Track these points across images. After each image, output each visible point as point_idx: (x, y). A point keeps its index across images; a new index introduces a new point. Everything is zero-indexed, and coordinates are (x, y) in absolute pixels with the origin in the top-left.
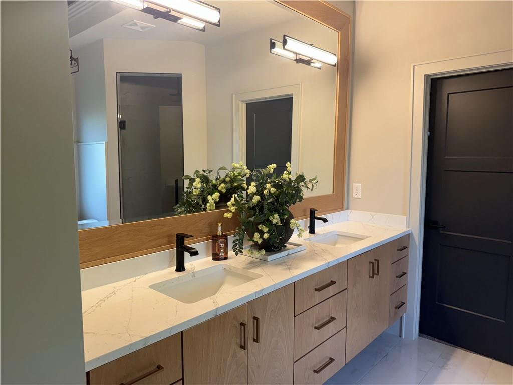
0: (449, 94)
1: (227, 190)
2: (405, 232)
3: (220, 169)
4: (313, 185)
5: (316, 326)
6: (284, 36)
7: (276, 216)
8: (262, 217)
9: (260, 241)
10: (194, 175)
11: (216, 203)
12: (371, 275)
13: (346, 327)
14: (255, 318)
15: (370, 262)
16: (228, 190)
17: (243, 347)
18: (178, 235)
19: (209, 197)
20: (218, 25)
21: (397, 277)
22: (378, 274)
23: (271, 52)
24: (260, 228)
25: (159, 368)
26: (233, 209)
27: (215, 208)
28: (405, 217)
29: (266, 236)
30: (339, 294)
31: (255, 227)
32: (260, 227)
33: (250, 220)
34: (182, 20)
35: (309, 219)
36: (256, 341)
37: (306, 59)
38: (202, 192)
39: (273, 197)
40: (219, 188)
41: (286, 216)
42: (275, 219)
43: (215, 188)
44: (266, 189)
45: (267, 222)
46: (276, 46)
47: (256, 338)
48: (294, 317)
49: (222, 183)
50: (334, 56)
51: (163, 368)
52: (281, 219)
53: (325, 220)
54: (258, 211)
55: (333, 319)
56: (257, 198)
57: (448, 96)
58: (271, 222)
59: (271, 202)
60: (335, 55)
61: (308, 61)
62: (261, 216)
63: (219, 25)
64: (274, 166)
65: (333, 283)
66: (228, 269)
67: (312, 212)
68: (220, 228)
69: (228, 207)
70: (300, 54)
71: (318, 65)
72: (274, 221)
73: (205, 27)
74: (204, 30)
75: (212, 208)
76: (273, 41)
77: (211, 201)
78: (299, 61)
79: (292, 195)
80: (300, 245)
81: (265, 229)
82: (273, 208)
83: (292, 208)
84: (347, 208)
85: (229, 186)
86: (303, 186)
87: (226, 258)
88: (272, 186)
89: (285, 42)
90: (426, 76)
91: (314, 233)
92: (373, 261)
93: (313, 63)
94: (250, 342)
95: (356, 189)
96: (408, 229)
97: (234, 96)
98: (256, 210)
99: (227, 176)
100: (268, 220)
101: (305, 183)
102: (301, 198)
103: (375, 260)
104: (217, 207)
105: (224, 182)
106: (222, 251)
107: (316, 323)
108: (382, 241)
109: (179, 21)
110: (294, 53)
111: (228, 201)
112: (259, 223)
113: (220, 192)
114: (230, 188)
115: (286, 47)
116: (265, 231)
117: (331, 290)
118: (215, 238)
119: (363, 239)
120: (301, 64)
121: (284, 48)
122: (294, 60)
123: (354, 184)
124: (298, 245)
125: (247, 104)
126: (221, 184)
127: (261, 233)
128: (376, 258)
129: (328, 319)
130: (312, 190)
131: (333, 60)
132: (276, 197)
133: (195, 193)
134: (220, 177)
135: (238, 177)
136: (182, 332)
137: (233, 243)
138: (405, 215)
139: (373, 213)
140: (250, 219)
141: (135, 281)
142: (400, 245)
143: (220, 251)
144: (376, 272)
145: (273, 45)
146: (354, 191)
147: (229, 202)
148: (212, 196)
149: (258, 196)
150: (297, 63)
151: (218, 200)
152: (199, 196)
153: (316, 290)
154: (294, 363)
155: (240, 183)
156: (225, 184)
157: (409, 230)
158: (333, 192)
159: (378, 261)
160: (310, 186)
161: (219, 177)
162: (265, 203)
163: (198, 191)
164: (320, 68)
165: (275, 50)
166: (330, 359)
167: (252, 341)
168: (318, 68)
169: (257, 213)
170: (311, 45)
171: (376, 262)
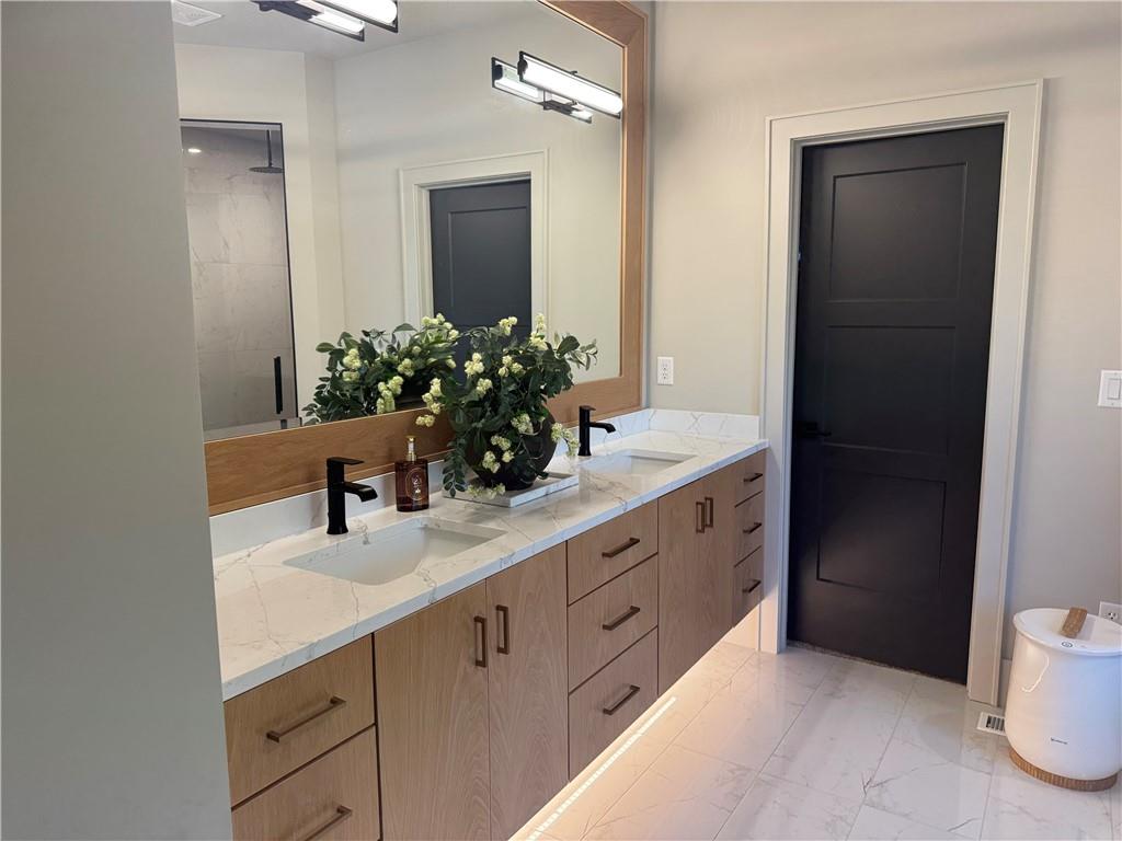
0: (835, 178)
1: (416, 372)
2: (756, 446)
3: (398, 329)
4: (588, 358)
5: (606, 624)
6: (522, 53)
7: (526, 417)
8: (498, 422)
9: (496, 468)
10: (340, 344)
11: (396, 398)
12: (700, 528)
13: (657, 626)
14: (499, 608)
15: (697, 503)
16: (418, 372)
17: (482, 663)
18: (330, 462)
19: (381, 386)
20: (394, 28)
21: (745, 532)
22: (711, 525)
23: (494, 86)
24: (494, 443)
25: (335, 702)
26: (435, 407)
27: (394, 408)
28: (758, 417)
29: (507, 457)
30: (643, 564)
31: (484, 441)
32: (495, 440)
33: (475, 428)
34: (319, 16)
35: (578, 427)
36: (504, 650)
37: (564, 101)
38: (362, 377)
39: (515, 381)
40: (400, 369)
41: (543, 418)
42: (524, 424)
43: (390, 369)
44: (502, 365)
45: (508, 430)
46: (504, 73)
47: (502, 646)
48: (568, 606)
49: (406, 357)
50: (617, 98)
51: (343, 701)
52: (533, 425)
53: (610, 429)
54: (489, 409)
55: (635, 610)
56: (485, 384)
57: (835, 181)
58: (516, 430)
59: (512, 392)
60: (619, 95)
61: (567, 105)
62: (496, 418)
63: (395, 30)
64: (514, 320)
65: (634, 542)
66: (433, 526)
67: (584, 413)
68: (411, 446)
69: (424, 404)
70: (551, 92)
71: (586, 114)
72: (522, 428)
73: (362, 31)
74: (360, 37)
75: (388, 409)
76: (497, 63)
77: (386, 393)
78: (547, 105)
79: (555, 378)
80: (568, 476)
81: (505, 444)
82: (518, 403)
83: (551, 404)
84: (648, 407)
85: (420, 363)
86: (570, 359)
87: (425, 507)
88: (515, 360)
89: (522, 66)
90: (794, 142)
91: (589, 454)
92: (703, 501)
93: (577, 110)
94: (492, 655)
95: (664, 368)
96: (762, 440)
97: (401, 173)
98: (483, 407)
99: (413, 342)
100: (509, 426)
101: (573, 355)
102: (569, 384)
103: (706, 499)
104: (399, 406)
105: (409, 354)
106: (418, 491)
107: (605, 619)
108: (718, 464)
109: (314, 19)
110: (540, 88)
111: (424, 394)
112: (493, 434)
113: (402, 375)
114: (421, 367)
115: (525, 77)
116: (504, 449)
117: (631, 556)
118: (401, 468)
119: (679, 462)
120: (551, 112)
121: (521, 80)
122: (540, 103)
123: (660, 358)
124: (564, 477)
125: (431, 191)
126: (402, 360)
127: (498, 452)
128: (708, 496)
129: (626, 610)
130: (587, 368)
131: (615, 104)
132: (523, 382)
133: (348, 379)
134: (399, 345)
135: (436, 346)
136: (373, 634)
137: (444, 473)
138: (758, 414)
139: (697, 414)
140: (474, 425)
141: (249, 556)
142: (749, 471)
143: (412, 491)
144: (708, 523)
145: (497, 72)
146: (660, 371)
147: (427, 394)
148: (386, 382)
149: (487, 380)
150: (545, 108)
151: (399, 391)
152: (356, 386)
153: (604, 555)
154: (569, 694)
155: (441, 357)
156: (411, 359)
157: (765, 443)
158: (621, 374)
159: (711, 500)
160: (584, 359)
161: (395, 346)
162: (503, 393)
163: (355, 375)
164: (589, 121)
165: (502, 82)
166: (632, 687)
167: (496, 653)
168: (587, 121)
169: (488, 413)
170: (574, 73)
171: (708, 502)
